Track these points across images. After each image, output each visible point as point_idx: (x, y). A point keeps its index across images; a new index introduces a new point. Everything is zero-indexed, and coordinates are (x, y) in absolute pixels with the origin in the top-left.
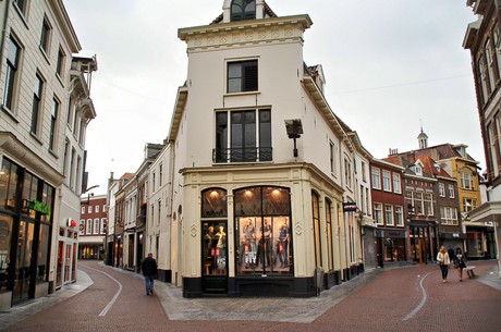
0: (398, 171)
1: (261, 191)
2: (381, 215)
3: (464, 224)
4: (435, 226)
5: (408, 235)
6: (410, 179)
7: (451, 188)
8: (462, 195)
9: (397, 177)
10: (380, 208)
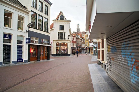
0: (76, 37)
1: (64, 43)
2: (73, 45)
3: (86, 47)
4: (81, 47)
5: (77, 49)
6: (78, 38)
7: (84, 40)
8: (86, 41)
9: (76, 38)
10: (73, 44)
